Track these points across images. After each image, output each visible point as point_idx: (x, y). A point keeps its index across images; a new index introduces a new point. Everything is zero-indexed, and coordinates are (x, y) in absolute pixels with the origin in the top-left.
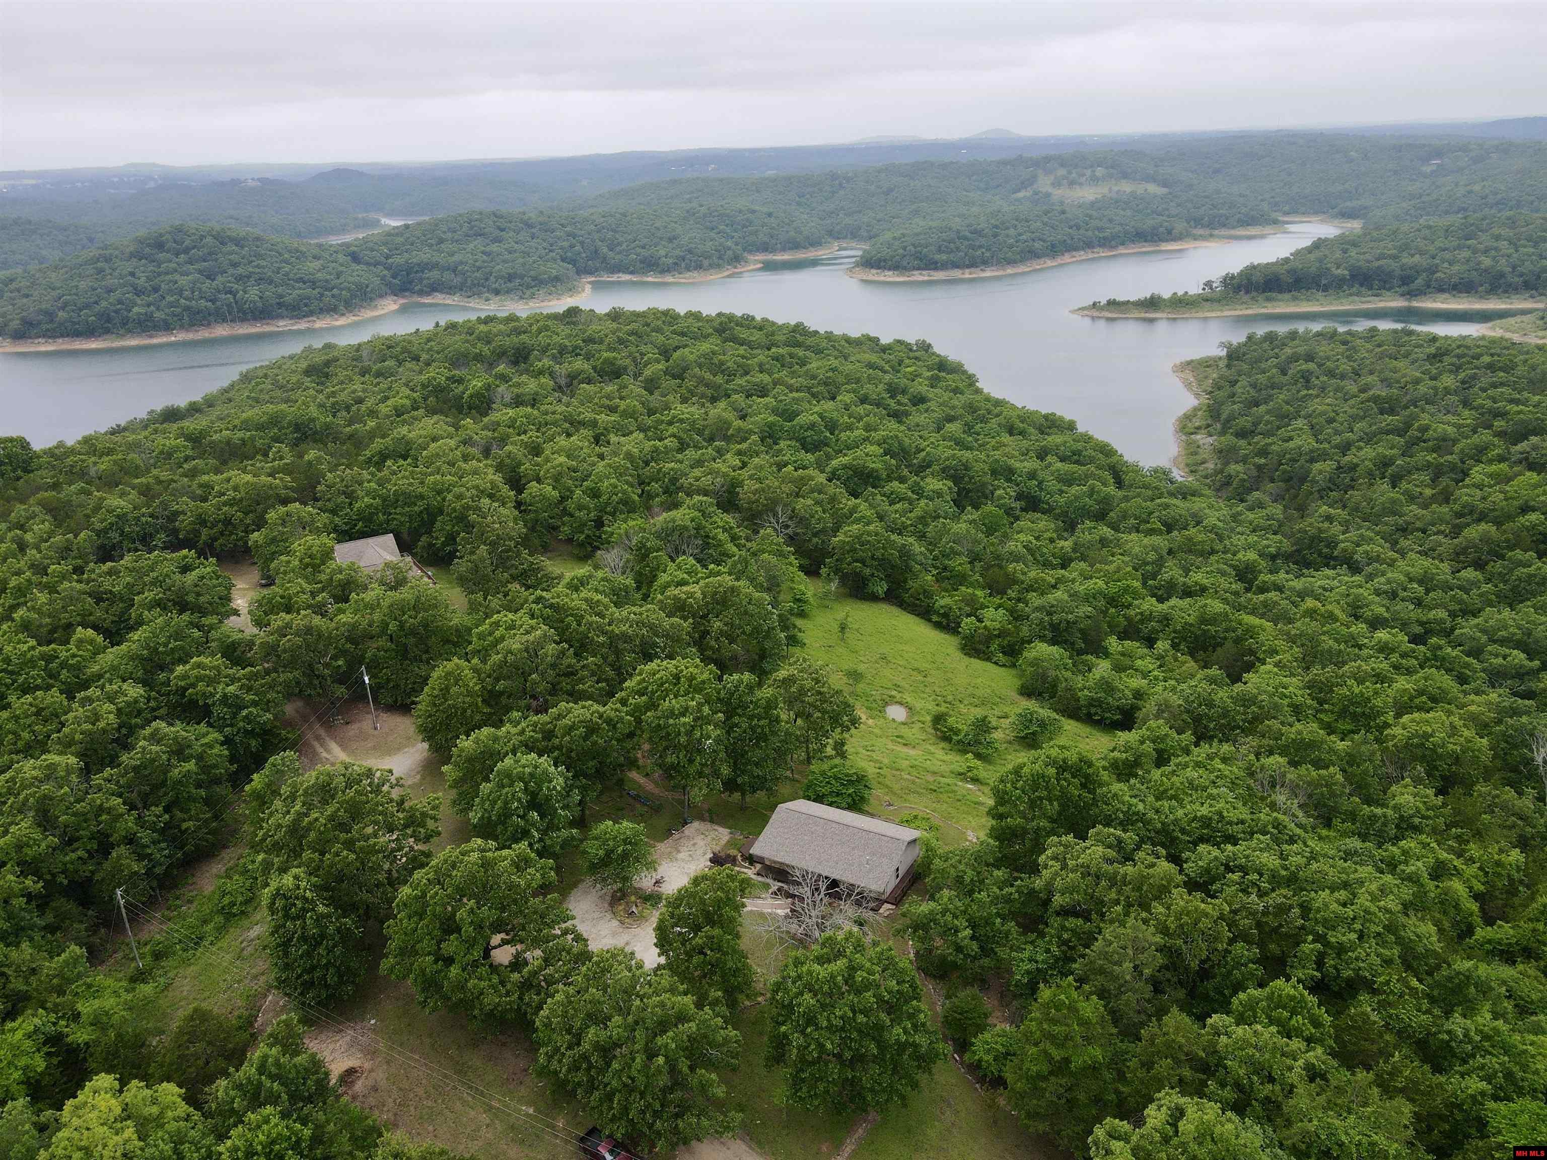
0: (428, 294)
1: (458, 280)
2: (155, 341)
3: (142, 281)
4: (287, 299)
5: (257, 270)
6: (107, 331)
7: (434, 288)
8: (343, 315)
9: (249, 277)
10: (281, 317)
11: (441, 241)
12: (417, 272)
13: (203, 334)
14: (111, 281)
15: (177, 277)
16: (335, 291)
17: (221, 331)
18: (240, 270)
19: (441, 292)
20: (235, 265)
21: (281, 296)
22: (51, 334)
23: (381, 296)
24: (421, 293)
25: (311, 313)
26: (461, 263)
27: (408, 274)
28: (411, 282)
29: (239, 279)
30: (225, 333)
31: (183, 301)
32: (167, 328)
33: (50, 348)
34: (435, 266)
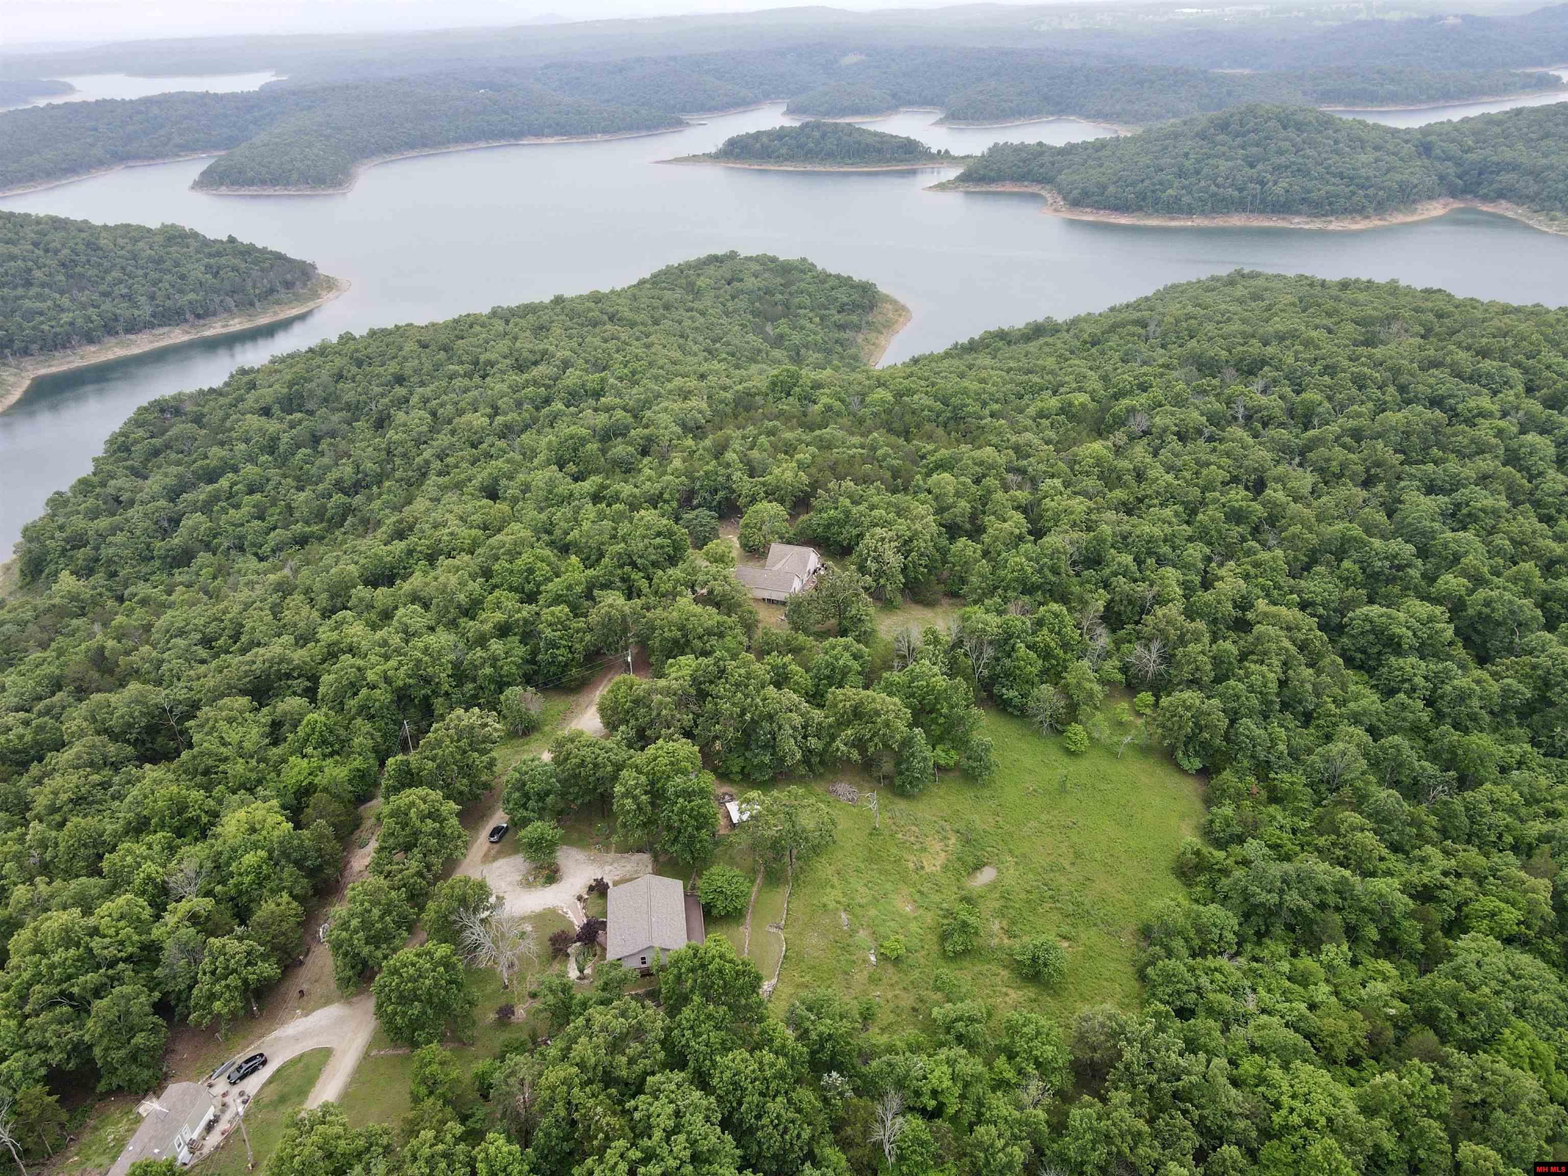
0: (1493, 200)
1: (1534, 188)
2: (1174, 224)
3: (1188, 164)
4: (1314, 195)
5: (1300, 160)
6: (1140, 209)
7: (1501, 195)
8: (1368, 217)
9: (1287, 167)
10: (1298, 213)
11: (1546, 136)
12: (1492, 173)
13: (1219, 222)
14: (1165, 161)
15: (1221, 162)
16: (1371, 191)
17: (1237, 221)
18: (1283, 160)
19: (1509, 200)
20: (1280, 152)
21: (1309, 192)
22: (1099, 206)
23: (1430, 198)
24: (1485, 198)
25: (1333, 212)
26: (1551, 167)
27: (1480, 174)
28: (1480, 184)
29: (1276, 168)
30: (1238, 224)
31: (1213, 188)
32: (1190, 211)
33: (1091, 218)
34: (1514, 167)
